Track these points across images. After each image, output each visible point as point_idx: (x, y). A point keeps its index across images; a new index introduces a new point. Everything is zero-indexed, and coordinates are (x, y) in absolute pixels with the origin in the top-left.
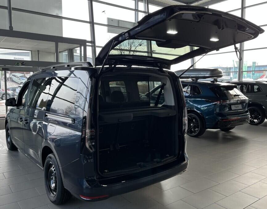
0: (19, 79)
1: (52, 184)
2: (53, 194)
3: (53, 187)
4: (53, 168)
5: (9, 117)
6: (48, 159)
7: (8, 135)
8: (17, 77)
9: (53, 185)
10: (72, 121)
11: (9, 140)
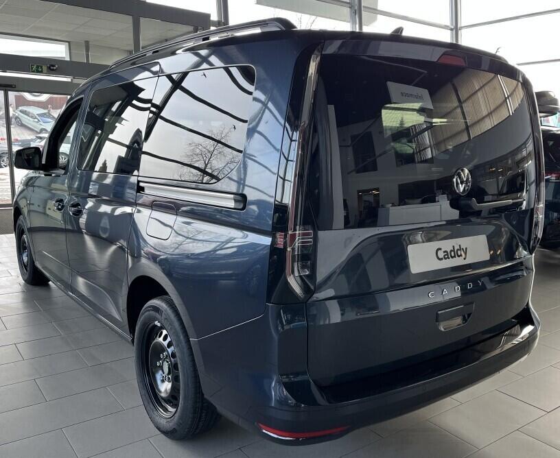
0: (36, 120)
1: (159, 382)
2: (166, 410)
3: (166, 390)
4: (165, 339)
5: (25, 198)
6: (147, 313)
7: (21, 247)
8: (32, 117)
9: (165, 387)
10: (236, 201)
11: (25, 259)
